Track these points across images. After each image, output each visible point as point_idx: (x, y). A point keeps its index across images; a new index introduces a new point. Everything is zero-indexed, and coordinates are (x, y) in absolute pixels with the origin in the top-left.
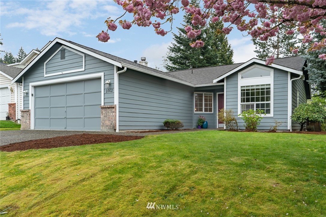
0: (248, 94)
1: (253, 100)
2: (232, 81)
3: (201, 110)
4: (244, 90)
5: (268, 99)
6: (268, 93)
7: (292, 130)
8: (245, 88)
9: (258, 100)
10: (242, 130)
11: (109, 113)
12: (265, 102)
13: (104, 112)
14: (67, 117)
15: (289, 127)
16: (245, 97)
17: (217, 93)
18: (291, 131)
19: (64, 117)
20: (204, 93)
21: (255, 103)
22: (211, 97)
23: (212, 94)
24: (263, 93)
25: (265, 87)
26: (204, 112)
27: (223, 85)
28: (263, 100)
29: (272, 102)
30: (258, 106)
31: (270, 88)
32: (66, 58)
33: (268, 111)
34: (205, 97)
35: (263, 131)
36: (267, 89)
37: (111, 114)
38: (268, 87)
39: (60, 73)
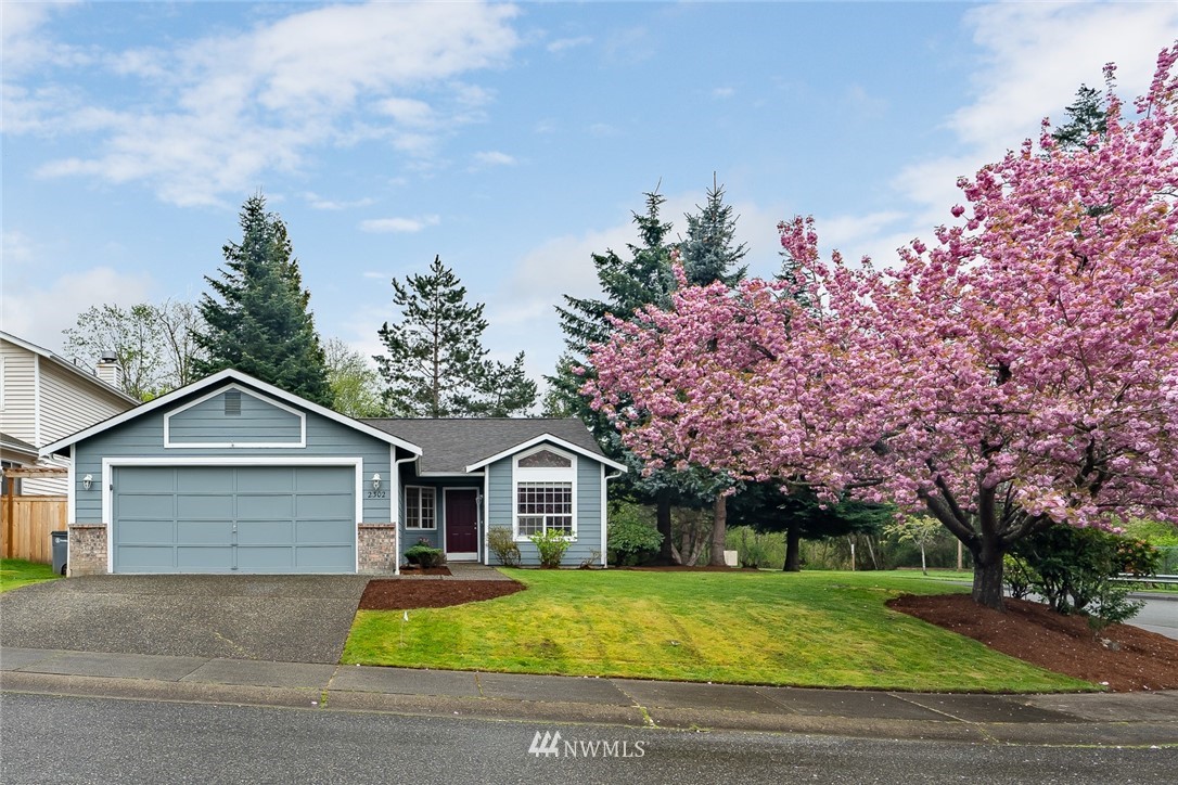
0: (531, 498)
1: (541, 510)
2: (501, 471)
3: (416, 525)
4: (524, 490)
5: (568, 509)
6: (568, 498)
7: (608, 564)
8: (527, 487)
9: (550, 511)
10: (528, 567)
11: (380, 537)
12: (563, 515)
13: (366, 536)
14: (240, 544)
15: (604, 561)
16: (563, 503)
17: (445, 489)
18: (606, 567)
19: (228, 544)
20: (421, 488)
21: (545, 515)
22: (431, 496)
23: (432, 490)
24: (558, 498)
25: (563, 487)
26: (421, 528)
27: (483, 478)
28: (559, 509)
29: (574, 514)
30: (550, 521)
31: (570, 490)
32: (244, 414)
33: (568, 531)
34: (423, 495)
35: (568, 567)
36: (565, 490)
37: (386, 540)
38: (567, 486)
39: (228, 445)
